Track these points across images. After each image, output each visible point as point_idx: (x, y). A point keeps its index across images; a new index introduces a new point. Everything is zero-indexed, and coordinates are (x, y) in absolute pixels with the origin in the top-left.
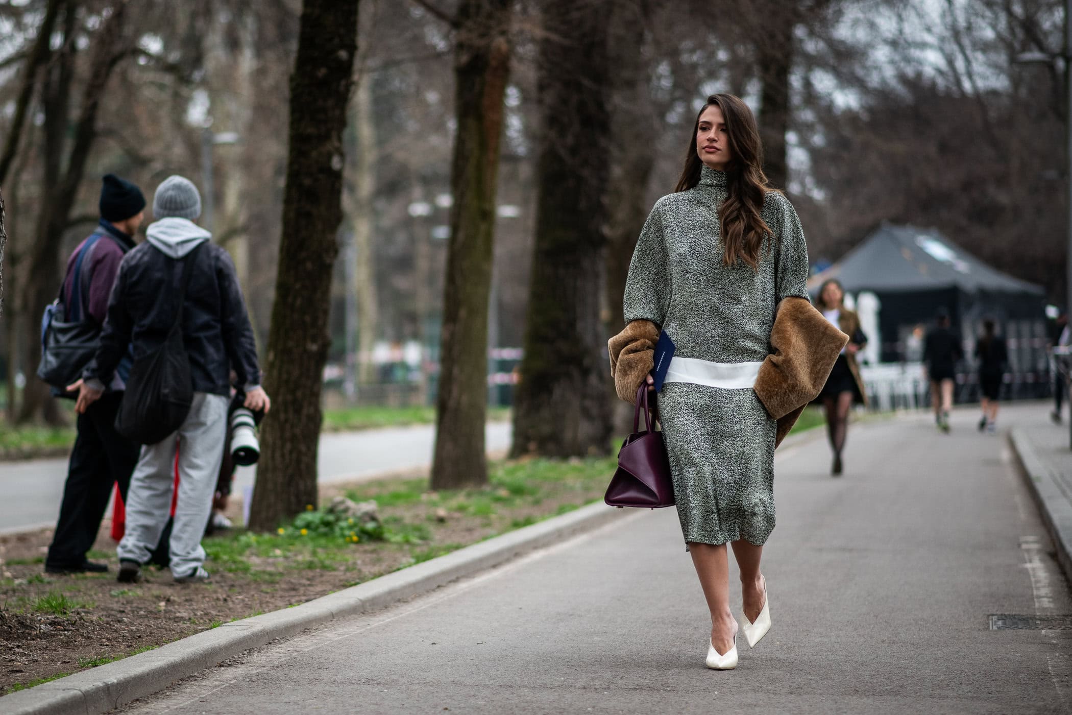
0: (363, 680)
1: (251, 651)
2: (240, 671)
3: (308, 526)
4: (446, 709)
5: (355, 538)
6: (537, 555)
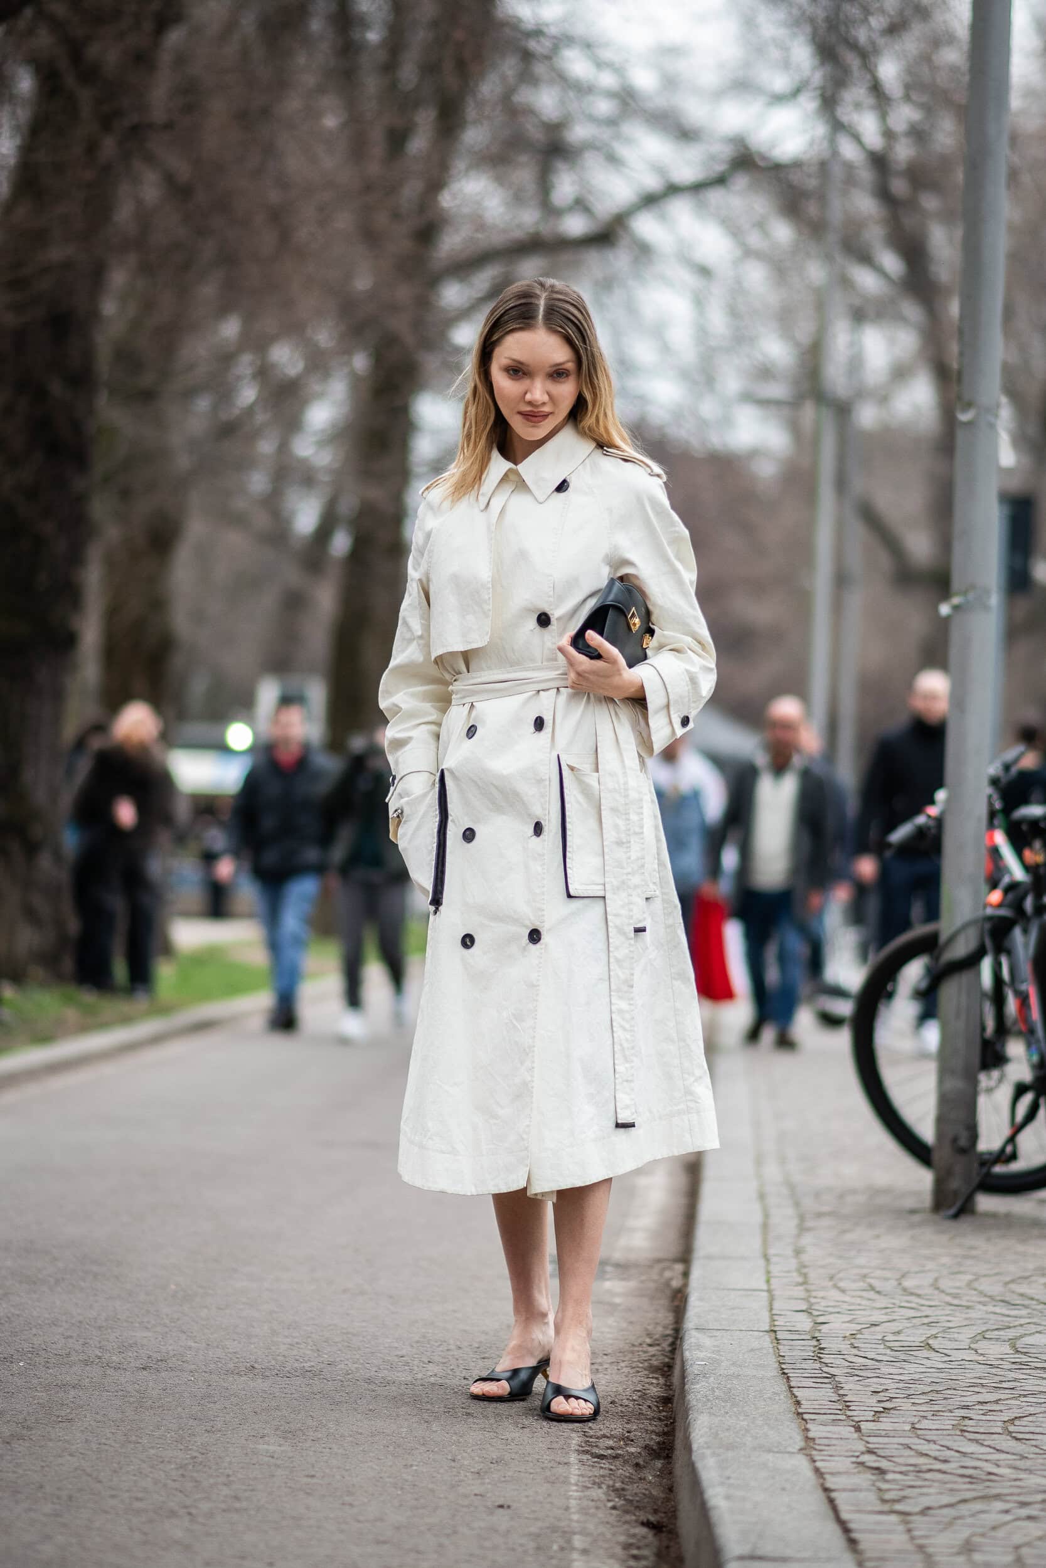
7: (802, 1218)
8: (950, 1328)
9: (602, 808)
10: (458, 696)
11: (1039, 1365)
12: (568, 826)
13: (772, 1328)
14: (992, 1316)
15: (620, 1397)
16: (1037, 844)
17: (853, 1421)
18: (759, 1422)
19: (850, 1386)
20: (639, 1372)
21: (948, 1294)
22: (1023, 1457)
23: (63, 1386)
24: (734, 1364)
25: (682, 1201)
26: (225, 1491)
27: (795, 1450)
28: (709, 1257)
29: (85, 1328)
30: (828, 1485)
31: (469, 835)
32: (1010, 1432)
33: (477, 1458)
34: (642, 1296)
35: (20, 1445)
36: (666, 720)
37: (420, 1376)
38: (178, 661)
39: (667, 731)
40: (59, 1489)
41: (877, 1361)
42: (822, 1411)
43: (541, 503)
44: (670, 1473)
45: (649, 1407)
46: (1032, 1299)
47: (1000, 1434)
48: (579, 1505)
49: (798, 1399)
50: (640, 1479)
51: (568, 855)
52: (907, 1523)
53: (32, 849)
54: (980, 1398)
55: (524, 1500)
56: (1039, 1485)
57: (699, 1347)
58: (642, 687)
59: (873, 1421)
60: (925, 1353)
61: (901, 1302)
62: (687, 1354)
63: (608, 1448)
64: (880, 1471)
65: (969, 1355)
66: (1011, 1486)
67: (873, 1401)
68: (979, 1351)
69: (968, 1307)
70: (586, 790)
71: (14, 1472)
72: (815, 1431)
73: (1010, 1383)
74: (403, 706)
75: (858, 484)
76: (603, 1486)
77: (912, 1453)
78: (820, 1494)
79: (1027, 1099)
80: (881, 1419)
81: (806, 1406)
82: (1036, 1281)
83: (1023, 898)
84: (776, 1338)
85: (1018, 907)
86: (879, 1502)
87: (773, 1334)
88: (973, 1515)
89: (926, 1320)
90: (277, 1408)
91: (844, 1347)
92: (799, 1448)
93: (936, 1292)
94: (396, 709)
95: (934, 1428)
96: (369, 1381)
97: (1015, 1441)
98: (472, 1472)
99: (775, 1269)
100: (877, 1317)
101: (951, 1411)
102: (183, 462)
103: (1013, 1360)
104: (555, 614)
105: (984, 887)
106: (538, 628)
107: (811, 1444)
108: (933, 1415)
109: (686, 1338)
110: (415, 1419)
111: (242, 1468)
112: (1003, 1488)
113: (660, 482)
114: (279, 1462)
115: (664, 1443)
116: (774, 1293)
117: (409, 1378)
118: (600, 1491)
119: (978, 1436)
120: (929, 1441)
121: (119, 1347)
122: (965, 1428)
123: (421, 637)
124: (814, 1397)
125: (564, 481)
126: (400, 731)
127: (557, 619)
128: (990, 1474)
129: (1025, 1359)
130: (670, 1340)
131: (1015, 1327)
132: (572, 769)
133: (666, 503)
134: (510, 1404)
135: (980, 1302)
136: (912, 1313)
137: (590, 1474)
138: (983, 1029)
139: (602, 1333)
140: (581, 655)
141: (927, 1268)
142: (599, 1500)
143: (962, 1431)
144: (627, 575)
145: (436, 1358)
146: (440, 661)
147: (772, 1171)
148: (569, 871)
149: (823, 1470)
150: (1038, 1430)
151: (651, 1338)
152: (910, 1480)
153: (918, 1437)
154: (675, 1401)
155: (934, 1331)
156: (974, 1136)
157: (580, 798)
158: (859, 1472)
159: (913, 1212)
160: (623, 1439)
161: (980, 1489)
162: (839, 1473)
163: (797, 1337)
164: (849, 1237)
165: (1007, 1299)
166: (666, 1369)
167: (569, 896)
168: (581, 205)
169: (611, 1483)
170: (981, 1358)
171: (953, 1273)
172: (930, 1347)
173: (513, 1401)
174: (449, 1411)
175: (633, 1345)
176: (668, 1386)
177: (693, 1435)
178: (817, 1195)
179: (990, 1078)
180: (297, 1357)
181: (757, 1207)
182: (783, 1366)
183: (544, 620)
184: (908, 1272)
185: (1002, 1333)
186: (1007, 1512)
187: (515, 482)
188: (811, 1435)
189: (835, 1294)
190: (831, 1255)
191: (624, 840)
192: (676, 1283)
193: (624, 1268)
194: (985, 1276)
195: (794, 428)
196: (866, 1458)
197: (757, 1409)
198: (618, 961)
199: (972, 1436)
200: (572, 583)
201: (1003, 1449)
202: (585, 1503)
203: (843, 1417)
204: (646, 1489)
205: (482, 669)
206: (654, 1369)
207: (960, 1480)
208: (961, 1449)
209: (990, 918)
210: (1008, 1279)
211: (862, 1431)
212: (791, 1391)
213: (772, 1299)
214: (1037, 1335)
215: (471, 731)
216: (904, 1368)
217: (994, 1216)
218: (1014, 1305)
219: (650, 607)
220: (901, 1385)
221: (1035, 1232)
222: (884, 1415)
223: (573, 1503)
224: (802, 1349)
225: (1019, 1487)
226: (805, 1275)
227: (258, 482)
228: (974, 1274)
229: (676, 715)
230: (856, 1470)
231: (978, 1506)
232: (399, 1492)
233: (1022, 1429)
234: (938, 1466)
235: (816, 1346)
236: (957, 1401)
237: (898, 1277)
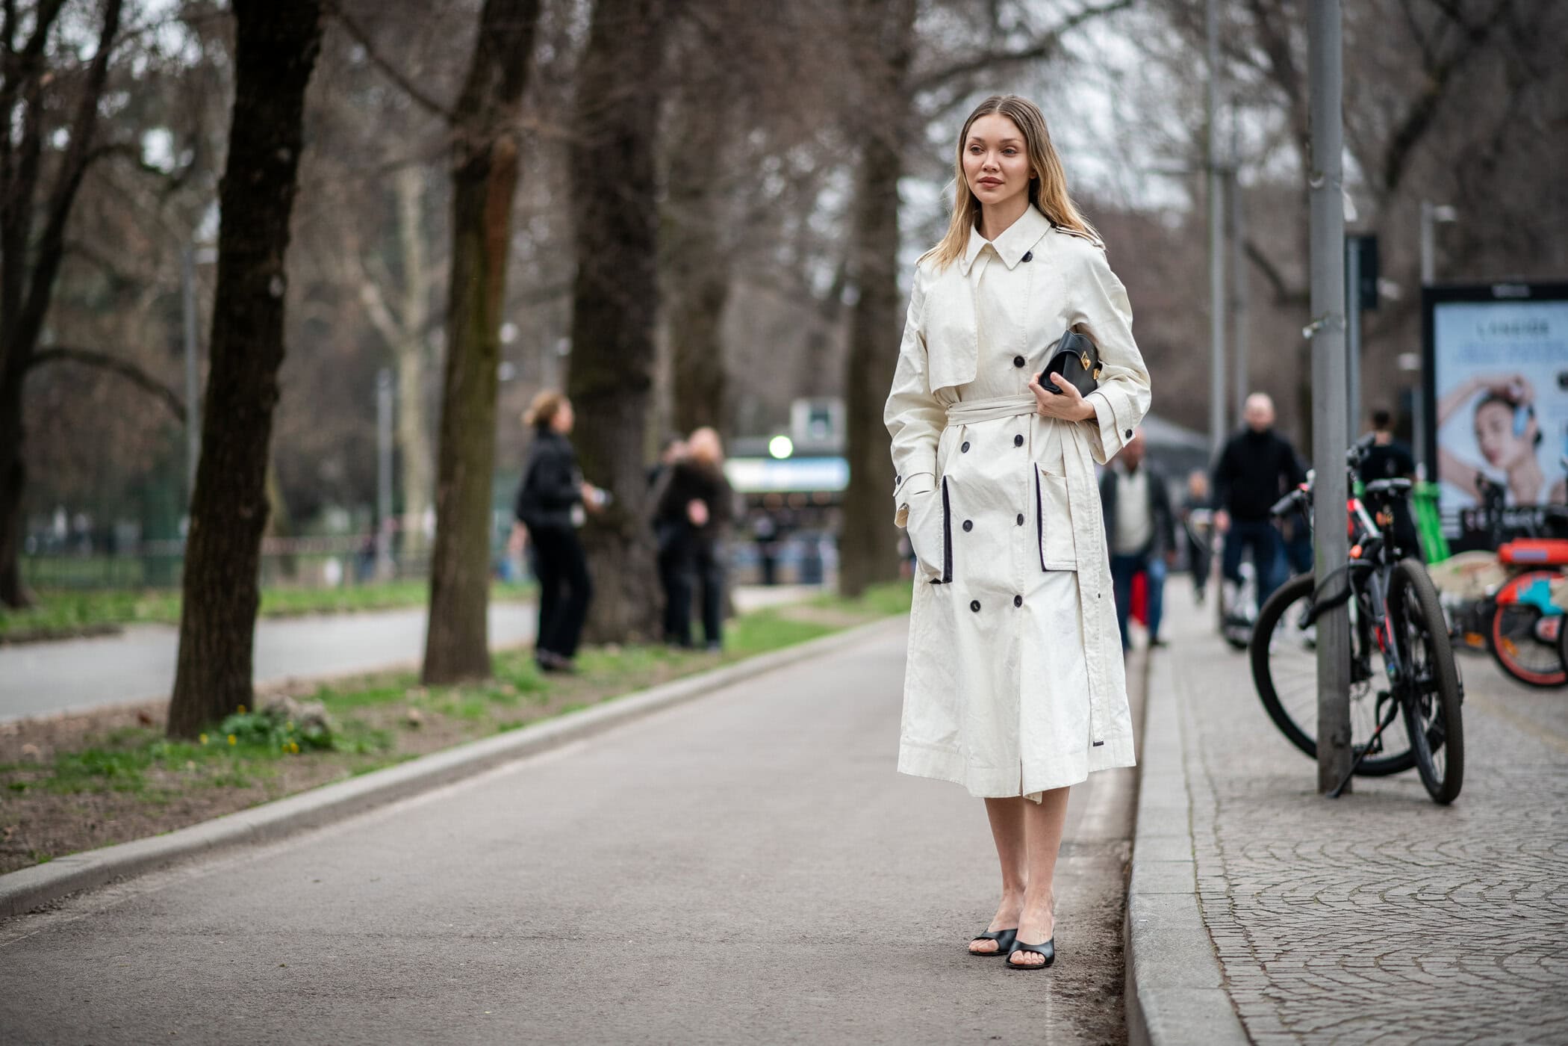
0: (200, 929)
1: (77, 894)
2: (51, 919)
3: (238, 733)
4: (283, 966)
5: (294, 745)
6: (511, 768)
7: (1219, 803)
8: (1333, 885)
9: (1071, 504)
10: (953, 419)
11: (1402, 911)
12: (1043, 517)
13: (1198, 891)
14: (1365, 874)
15: (1083, 949)
16: (1387, 509)
17: (1259, 961)
18: (1188, 965)
19: (1257, 934)
20: (1096, 928)
21: (1331, 858)
22: (1390, 985)
23: (662, 958)
24: (1168, 920)
25: (1128, 792)
26: (786, 1034)
27: (1216, 987)
28: (1149, 837)
29: (677, 912)
30: (1241, 1013)
31: (968, 526)
32: (1381, 966)
33: (975, 1001)
34: (1099, 868)
35: (631, 1004)
36: (1114, 435)
37: (930, 938)
38: (730, 393)
39: (1115, 442)
40: (661, 1038)
41: (1278, 913)
42: (1237, 955)
43: (1011, 270)
44: (1123, 1006)
45: (1105, 955)
46: (1396, 859)
47: (1372, 967)
48: (1053, 1034)
49: (1218, 946)
50: (1100, 1012)
51: (1043, 539)
52: (1303, 1040)
53: (626, 542)
54: (1356, 939)
55: (1012, 1032)
56: (1404, 1006)
57: (1142, 908)
58: (1094, 411)
59: (1275, 961)
60: (1314, 906)
61: (1295, 865)
62: (1133, 914)
63: (1074, 989)
64: (1281, 1000)
65: (1349, 906)
66: (1381, 1008)
67: (1274, 945)
68: (1356, 902)
69: (1347, 868)
70: (1055, 490)
71: (627, 1026)
72: (1231, 970)
73: (1381, 927)
74: (907, 422)
75: (1242, 230)
76: (1072, 1019)
77: (1305, 985)
78: (1236, 1020)
79: (1388, 704)
80: (1281, 959)
81: (1223, 951)
82: (1399, 845)
83: (1379, 550)
84: (1200, 899)
85: (1374, 558)
86: (1279, 1024)
87: (1197, 895)
88: (1352, 1032)
89: (1315, 880)
90: (823, 968)
91: (1253, 903)
92: (1218, 984)
93: (1322, 857)
94: (899, 426)
95: (1322, 964)
96: (893, 944)
97: (1384, 973)
98: (972, 1012)
99: (1199, 844)
100: (1277, 878)
101: (1335, 951)
102: (726, 240)
103: (1383, 908)
104: (1029, 357)
105: (1347, 545)
106: (1015, 368)
107: (1228, 981)
108: (1321, 954)
109: (1132, 901)
110: (928, 972)
111: (798, 1016)
112: (1376, 1009)
113: (1101, 250)
114: (826, 1010)
115: (1117, 983)
116: (1198, 863)
117: (923, 940)
118: (1069, 1022)
119: (1357, 970)
120: (1318, 975)
121: (703, 925)
122: (1346, 964)
123: (921, 374)
124: (1230, 943)
125: (1029, 253)
126: (904, 442)
127: (1030, 361)
128: (1365, 999)
129: (1391, 907)
130: (1120, 902)
131: (1383, 882)
132: (1045, 473)
133: (1108, 267)
134: (999, 957)
135: (1356, 864)
136: (1304, 874)
137: (1061, 1010)
138: (1352, 651)
139: (1069, 898)
140: (1047, 392)
141: (1315, 838)
142: (1068, 1030)
143: (1344, 966)
144: (1080, 324)
145: (943, 924)
146: (938, 392)
147: (1195, 766)
148: (1043, 551)
149: (1237, 1001)
150: (1401, 963)
151: (1106, 901)
152: (1304, 1006)
153: (1310, 972)
154: (1125, 949)
155: (1321, 888)
156: (1348, 734)
157: (1051, 495)
158: (1265, 1002)
159: (1304, 794)
160: (1086, 981)
161: (1358, 1011)
162: (1250, 1003)
163: (1217, 897)
164: (1256, 816)
165: (1377, 860)
166: (1118, 925)
167: (1044, 570)
168: (1021, 27)
169: (1077, 1016)
170: (1358, 908)
171: (1335, 841)
172: (1319, 901)
173: (1002, 955)
174: (954, 965)
175: (1093, 907)
176: (1120, 939)
177: (1138, 977)
178: (1231, 784)
179: (1359, 688)
180: (838, 928)
181: (1184, 795)
182: (1206, 921)
183: (1019, 362)
184: (1301, 842)
185: (1373, 887)
186: (1378, 1028)
187: (990, 253)
188: (1228, 974)
189: (1245, 862)
190: (1241, 831)
191: (1089, 528)
192: (1123, 857)
193: (1084, 847)
194: (1360, 842)
195: (1192, 191)
196: (1270, 990)
197: (1187, 955)
198: (1088, 620)
199: (1350, 970)
200: (1039, 335)
201: (1375, 979)
202: (1058, 1032)
203: (1252, 959)
204: (1104, 1020)
205: (971, 400)
206: (1108, 925)
207: (1342, 1004)
208: (1342, 980)
209: (1354, 567)
210: (1377, 844)
211: (1268, 969)
212: (1212, 940)
213: (1196, 868)
214: (1401, 887)
215: (965, 447)
216: (1298, 918)
217: (1366, 794)
218: (1382, 864)
219: (1098, 347)
220: (1296, 932)
221: (1399, 805)
222: (1283, 956)
223: (1049, 1033)
224: (1220, 907)
225: (1388, 1008)
226: (1222, 848)
227: (784, 253)
228: (1353, 841)
229: (1121, 430)
230: (1262, 1000)
231: (1356, 1025)
232: (917, 1030)
233: (1390, 963)
234: (1325, 994)
235: (1231, 904)
236: (1339, 943)
237: (1293, 846)
